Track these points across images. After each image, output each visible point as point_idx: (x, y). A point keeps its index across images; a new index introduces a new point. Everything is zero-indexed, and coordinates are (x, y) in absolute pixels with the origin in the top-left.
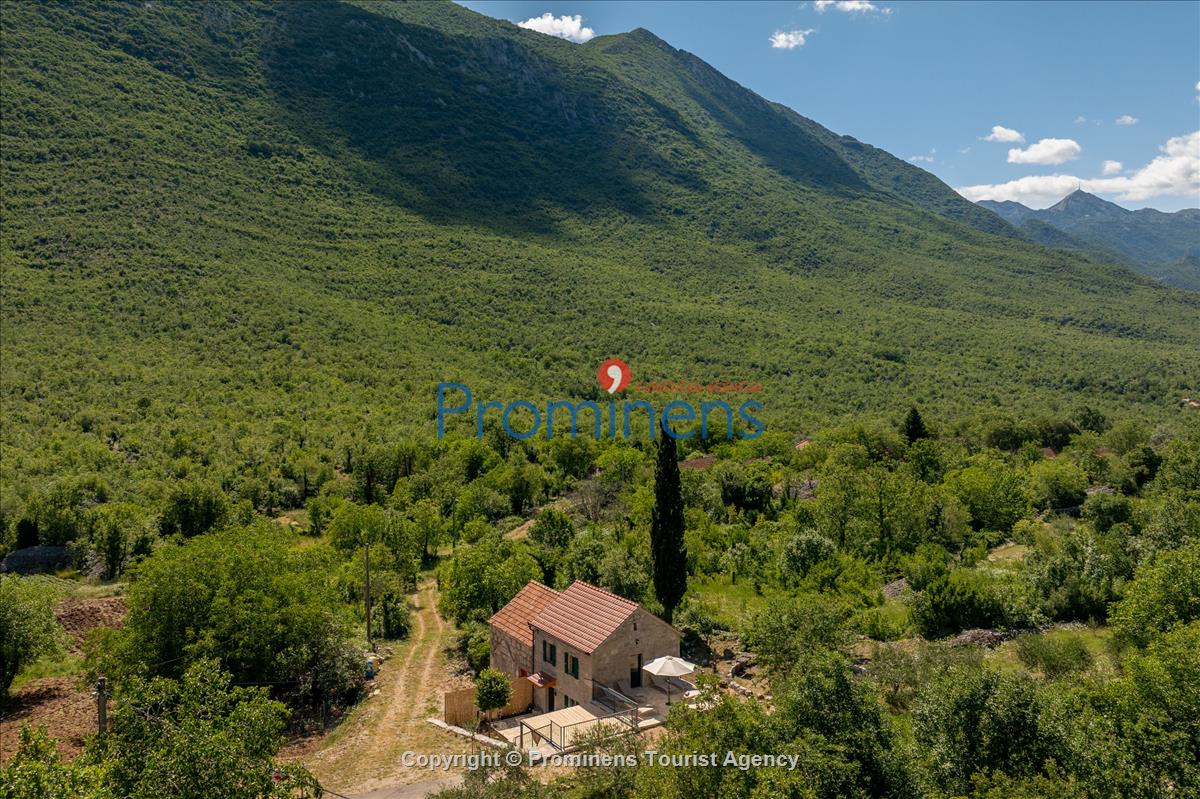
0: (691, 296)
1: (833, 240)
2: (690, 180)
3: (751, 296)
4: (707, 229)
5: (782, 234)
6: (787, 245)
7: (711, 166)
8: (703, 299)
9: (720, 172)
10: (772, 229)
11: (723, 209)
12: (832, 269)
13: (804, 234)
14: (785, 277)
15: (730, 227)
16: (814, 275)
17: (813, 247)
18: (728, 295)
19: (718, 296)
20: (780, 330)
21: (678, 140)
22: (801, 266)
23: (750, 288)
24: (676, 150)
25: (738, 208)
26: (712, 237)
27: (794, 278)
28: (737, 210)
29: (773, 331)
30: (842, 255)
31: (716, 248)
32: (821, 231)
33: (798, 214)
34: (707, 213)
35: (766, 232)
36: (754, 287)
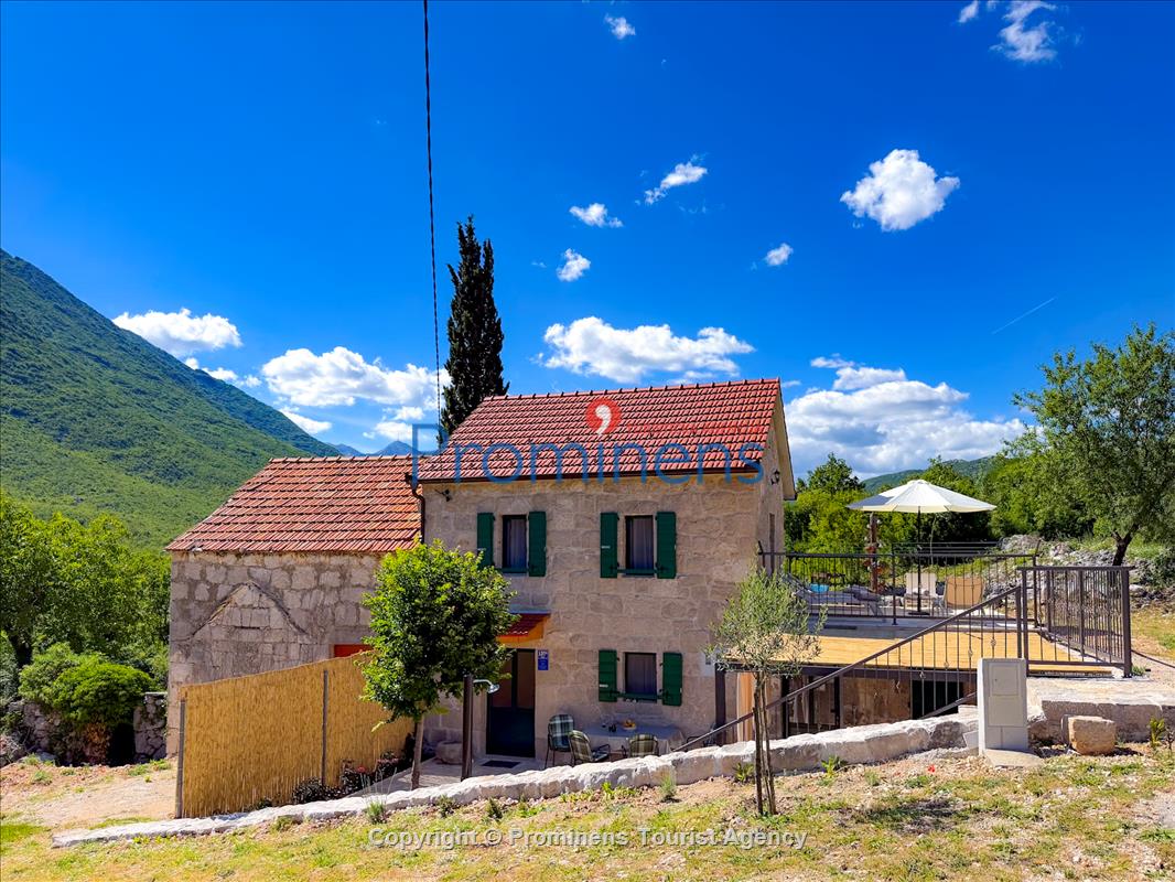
0: (37, 496)
1: (194, 455)
2: (31, 383)
3: (110, 498)
4: (52, 432)
5: (140, 445)
6: (146, 456)
7: (56, 372)
8: (53, 500)
9: (67, 379)
10: (129, 440)
11: (72, 415)
12: (195, 481)
13: (164, 447)
14: (147, 485)
15: (81, 433)
16: (176, 485)
17: (174, 460)
18: (83, 497)
19: (72, 497)
20: (150, 528)
21: (16, 341)
22: (163, 476)
23: (109, 491)
24: (13, 351)
25: (89, 415)
26: (59, 441)
27: (156, 487)
28: (89, 418)
29: (141, 531)
30: (205, 469)
31: (63, 451)
32: (182, 446)
33: (156, 428)
34: (52, 417)
35: (122, 441)
36: (112, 491)
